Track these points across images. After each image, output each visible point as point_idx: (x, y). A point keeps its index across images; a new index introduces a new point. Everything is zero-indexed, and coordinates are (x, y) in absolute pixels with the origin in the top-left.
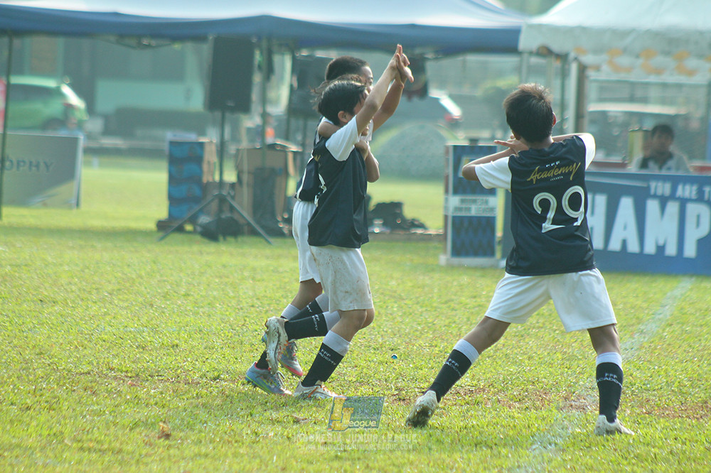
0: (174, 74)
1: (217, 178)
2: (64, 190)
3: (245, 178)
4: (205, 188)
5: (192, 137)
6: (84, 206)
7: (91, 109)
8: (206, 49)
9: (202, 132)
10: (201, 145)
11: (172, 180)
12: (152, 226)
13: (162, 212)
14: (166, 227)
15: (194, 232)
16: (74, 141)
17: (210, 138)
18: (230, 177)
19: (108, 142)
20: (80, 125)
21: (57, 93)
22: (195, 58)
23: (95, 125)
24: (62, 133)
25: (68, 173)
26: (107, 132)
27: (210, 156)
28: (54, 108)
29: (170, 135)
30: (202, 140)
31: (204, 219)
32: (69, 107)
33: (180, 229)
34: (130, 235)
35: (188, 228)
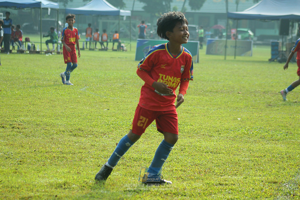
0: (272, 27)
1: (281, 50)
2: (249, 53)
3: (287, 49)
4: (279, 52)
5: (276, 41)
8: (279, 22)
9: (278, 40)
10: (278, 43)
11: (273, 50)
12: (267, 60)
13: (270, 57)
14: (271, 60)
15: (276, 62)
16: (251, 42)
17: (280, 41)
18: (284, 49)
19: (258, 42)
20: (252, 39)
22: (277, 24)
24: (248, 40)
25: (249, 49)
27: (280, 45)
29: (271, 41)
30: (279, 42)
31: (279, 59)
32: (250, 35)
33: (274, 61)
34: (263, 62)
35: (275, 60)
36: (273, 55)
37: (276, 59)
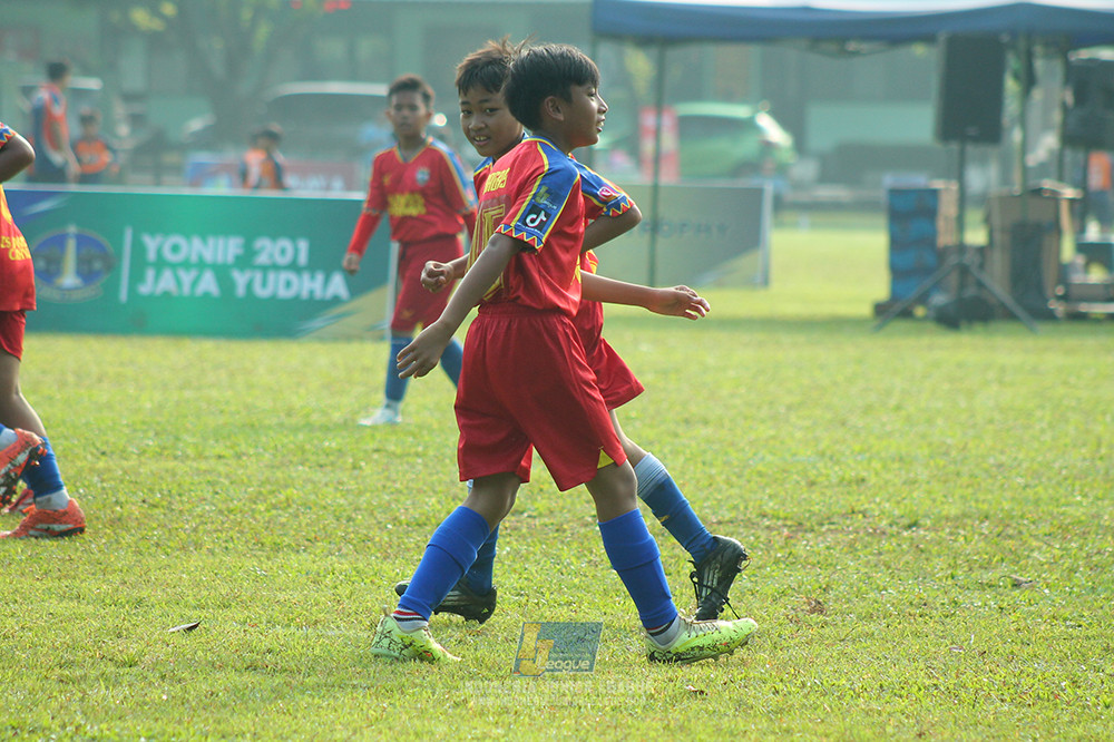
0: (898, 93)
1: (956, 240)
2: (747, 263)
3: (998, 237)
4: (942, 254)
5: (919, 180)
6: (776, 286)
7: (800, 146)
10: (935, 193)
11: (896, 245)
12: (865, 310)
13: (879, 287)
14: (890, 312)
15: (925, 319)
16: (759, 192)
17: (948, 181)
18: (976, 236)
19: (826, 193)
21: (748, 125)
23: (806, 170)
25: (748, 238)
26: (825, 178)
27: (948, 207)
28: (745, 148)
29: (889, 180)
30: (935, 185)
31: (939, 299)
32: (769, 145)
33: (906, 314)
34: (835, 325)
35: (920, 311)
36: (898, 273)
37: (923, 299)
